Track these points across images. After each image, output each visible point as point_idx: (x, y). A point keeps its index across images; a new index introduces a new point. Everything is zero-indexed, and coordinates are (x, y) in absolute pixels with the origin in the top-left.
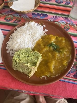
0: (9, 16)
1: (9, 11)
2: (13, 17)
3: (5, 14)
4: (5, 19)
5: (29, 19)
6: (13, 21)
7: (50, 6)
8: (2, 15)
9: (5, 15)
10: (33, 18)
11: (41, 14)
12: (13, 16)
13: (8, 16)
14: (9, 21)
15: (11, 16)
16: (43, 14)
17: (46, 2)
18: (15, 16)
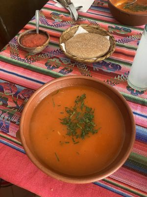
0: (54, 60)
1: (54, 51)
2: (60, 62)
3: (48, 55)
4: (46, 64)
5: (87, 70)
6: (59, 70)
7: (127, 51)
8: (43, 56)
9: (47, 57)
10: (94, 69)
11: (109, 64)
12: (60, 60)
13: (51, 60)
14: (52, 69)
15: (57, 61)
16: (113, 64)
17: (121, 44)
18: (63, 61)
